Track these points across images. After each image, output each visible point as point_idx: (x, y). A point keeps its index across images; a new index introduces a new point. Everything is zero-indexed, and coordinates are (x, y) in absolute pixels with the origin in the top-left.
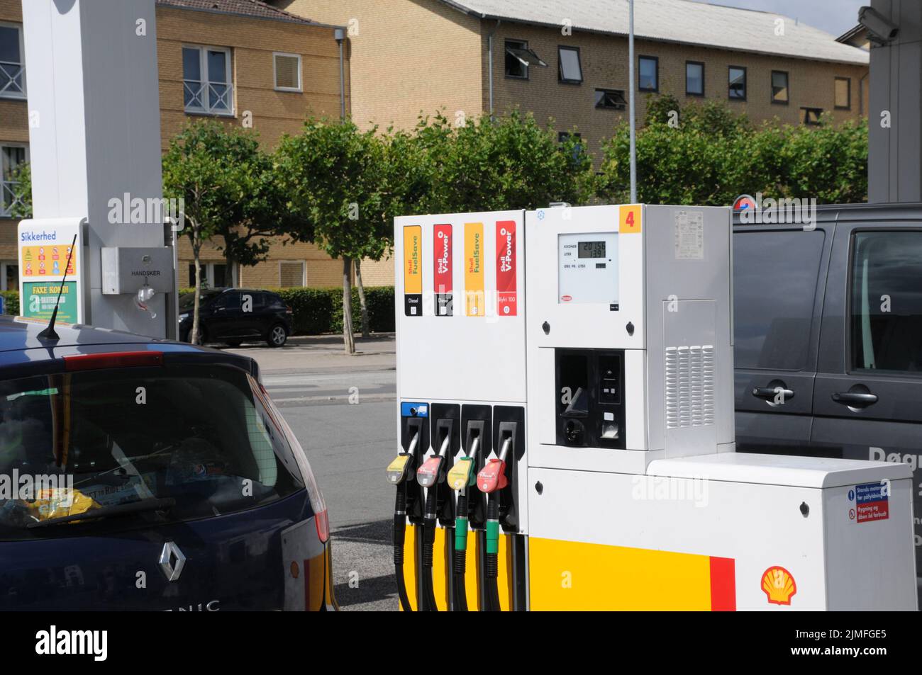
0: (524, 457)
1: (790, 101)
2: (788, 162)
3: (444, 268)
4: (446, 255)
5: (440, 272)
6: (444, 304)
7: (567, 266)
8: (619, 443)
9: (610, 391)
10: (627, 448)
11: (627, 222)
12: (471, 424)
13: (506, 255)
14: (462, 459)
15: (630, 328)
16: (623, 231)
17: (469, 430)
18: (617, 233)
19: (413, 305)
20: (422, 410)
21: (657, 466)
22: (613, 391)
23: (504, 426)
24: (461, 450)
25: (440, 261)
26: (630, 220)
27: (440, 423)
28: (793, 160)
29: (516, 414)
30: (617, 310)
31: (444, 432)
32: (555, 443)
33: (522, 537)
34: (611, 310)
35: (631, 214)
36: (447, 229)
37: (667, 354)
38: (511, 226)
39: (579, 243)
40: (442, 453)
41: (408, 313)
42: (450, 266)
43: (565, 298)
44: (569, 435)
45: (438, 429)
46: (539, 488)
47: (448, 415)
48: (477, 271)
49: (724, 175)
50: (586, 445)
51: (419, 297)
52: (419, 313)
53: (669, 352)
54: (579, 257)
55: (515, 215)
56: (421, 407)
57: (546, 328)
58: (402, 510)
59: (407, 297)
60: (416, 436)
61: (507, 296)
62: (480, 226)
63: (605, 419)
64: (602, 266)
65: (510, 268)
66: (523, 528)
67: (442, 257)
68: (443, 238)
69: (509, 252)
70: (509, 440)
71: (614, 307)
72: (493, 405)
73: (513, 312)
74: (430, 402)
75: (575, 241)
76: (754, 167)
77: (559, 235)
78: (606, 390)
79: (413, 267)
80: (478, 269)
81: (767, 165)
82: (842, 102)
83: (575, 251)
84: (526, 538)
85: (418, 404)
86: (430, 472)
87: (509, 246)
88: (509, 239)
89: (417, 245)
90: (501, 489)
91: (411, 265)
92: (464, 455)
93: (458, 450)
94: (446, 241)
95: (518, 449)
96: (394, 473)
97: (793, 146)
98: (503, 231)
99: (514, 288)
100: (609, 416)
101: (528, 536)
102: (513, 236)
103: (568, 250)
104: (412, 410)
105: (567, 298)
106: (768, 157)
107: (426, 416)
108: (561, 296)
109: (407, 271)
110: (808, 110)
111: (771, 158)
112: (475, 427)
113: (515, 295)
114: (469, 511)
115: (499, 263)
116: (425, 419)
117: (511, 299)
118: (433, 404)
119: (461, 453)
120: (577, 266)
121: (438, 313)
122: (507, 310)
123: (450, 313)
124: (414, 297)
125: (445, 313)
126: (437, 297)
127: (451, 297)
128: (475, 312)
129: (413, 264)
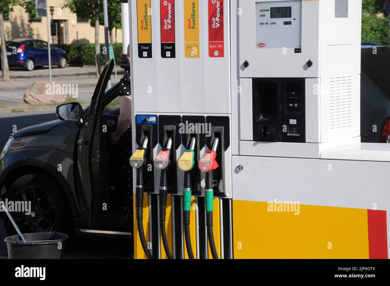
0: (230, 149)
3: (168, 25)
4: (170, 17)
5: (165, 27)
6: (169, 49)
7: (262, 24)
8: (300, 139)
9: (294, 105)
10: (306, 142)
13: (216, 16)
15: (309, 64)
18: (301, 1)
19: (145, 50)
20: (153, 119)
22: (296, 105)
23: (215, 129)
24: (182, 145)
25: (165, 20)
29: (224, 121)
30: (300, 52)
31: (169, 134)
32: (252, 140)
33: (228, 199)
34: (295, 52)
37: (330, 81)
39: (271, 8)
41: (141, 56)
42: (173, 24)
43: (260, 45)
44: (264, 134)
46: (240, 168)
47: (171, 122)
48: (193, 28)
50: (276, 140)
51: (150, 45)
52: (150, 56)
53: (331, 79)
54: (271, 17)
57: (246, 64)
59: (140, 45)
61: (217, 44)
63: (291, 123)
64: (289, 23)
65: (219, 25)
66: (228, 195)
67: (167, 18)
68: (167, 6)
69: (218, 15)
71: (298, 51)
73: (221, 54)
74: (158, 115)
75: (268, 7)
77: (257, 3)
78: (291, 105)
79: (144, 25)
80: (194, 27)
83: (268, 14)
84: (230, 201)
85: (149, 116)
86: (164, 160)
88: (218, 5)
89: (148, 10)
94: (170, 7)
96: (136, 161)
99: (222, 39)
100: (293, 122)
101: (232, 199)
102: (222, 4)
103: (263, 13)
104: (145, 120)
107: (156, 123)
109: (140, 28)
113: (223, 44)
115: (210, 22)
116: (154, 125)
117: (220, 46)
118: (160, 116)
120: (269, 23)
121: (163, 55)
122: (216, 53)
123: (173, 55)
124: (145, 45)
125: (169, 55)
126: (162, 45)
127: (173, 45)
128: (192, 55)
129: (145, 23)
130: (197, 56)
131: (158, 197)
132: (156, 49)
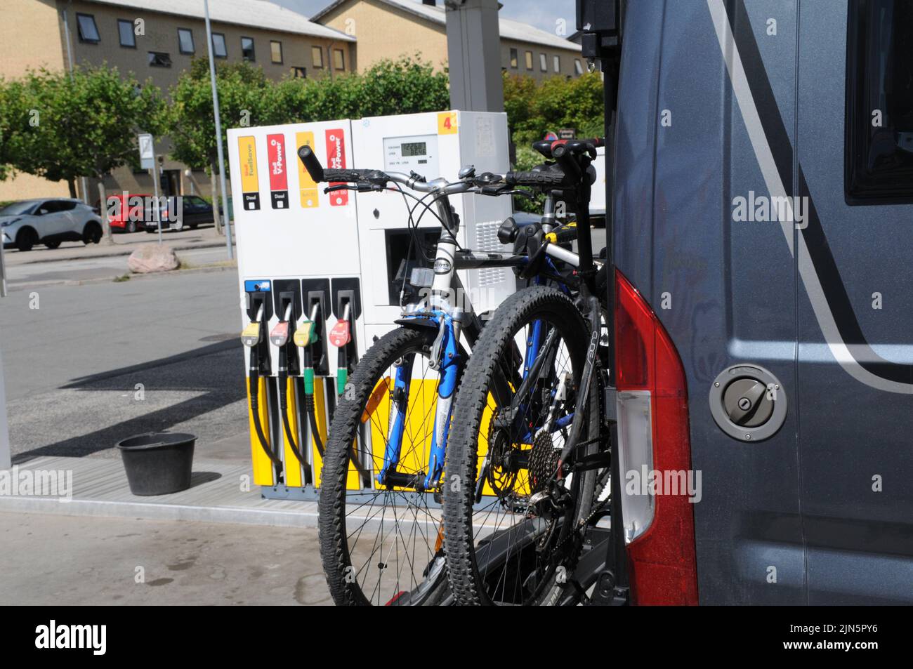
0: (361, 317)
1: (284, 62)
2: (303, 103)
4: (280, 159)
5: (275, 172)
6: (280, 198)
7: (392, 163)
11: (445, 126)
12: (311, 294)
13: (336, 156)
14: (305, 322)
16: (441, 133)
17: (310, 301)
18: (436, 135)
19: (251, 201)
20: (265, 286)
23: (342, 294)
24: (303, 314)
25: (274, 164)
26: (447, 124)
27: (283, 295)
28: (306, 102)
29: (353, 284)
31: (286, 302)
32: (388, 304)
35: (448, 120)
36: (280, 138)
37: (477, 229)
38: (339, 133)
39: (402, 145)
40: (287, 317)
41: (246, 207)
42: (284, 168)
45: (280, 300)
46: (376, 339)
47: (289, 288)
49: (260, 113)
51: (257, 195)
52: (257, 207)
53: (479, 227)
54: (403, 155)
55: (342, 124)
56: (263, 283)
57: (376, 213)
58: (255, 366)
59: (245, 195)
60: (262, 306)
62: (311, 134)
64: (425, 162)
67: (276, 161)
68: (276, 146)
69: (339, 154)
73: (346, 202)
74: (272, 279)
75: (399, 143)
76: (280, 106)
77: (384, 139)
79: (249, 171)
81: (288, 105)
82: (318, 63)
83: (399, 151)
85: (261, 281)
86: (282, 334)
87: (339, 149)
88: (338, 143)
89: (253, 152)
91: (247, 169)
92: (306, 319)
94: (279, 148)
96: (249, 338)
97: (305, 91)
98: (332, 138)
102: (342, 141)
103: (392, 151)
104: (256, 287)
106: (289, 100)
107: (269, 290)
109: (244, 174)
110: (297, 68)
111: (291, 100)
112: (315, 296)
114: (313, 363)
115: (330, 164)
116: (268, 293)
117: (343, 192)
118: (275, 281)
119: (303, 317)
120: (401, 163)
121: (275, 206)
122: (339, 201)
123: (286, 205)
124: (252, 195)
125: (282, 206)
126: (273, 194)
127: (286, 193)
128: (309, 205)
129: (249, 168)
130: (315, 205)
131: (278, 380)
132: (265, 199)
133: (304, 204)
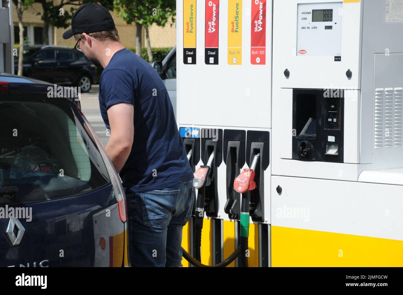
0: (269, 168)
3: (213, 28)
4: (214, 19)
5: (210, 32)
6: (212, 55)
7: (303, 28)
8: (338, 158)
9: (333, 120)
10: (344, 162)
12: (230, 144)
13: (258, 19)
15: (349, 74)
16: (346, 1)
17: (229, 149)
18: (342, 2)
19: (190, 56)
21: (366, 176)
22: (335, 120)
23: (254, 145)
24: (223, 162)
25: (209, 23)
27: (208, 142)
29: (264, 137)
30: (340, 60)
31: (211, 149)
32: (291, 158)
33: (266, 225)
34: (335, 60)
37: (376, 93)
39: (313, 10)
40: (209, 164)
41: (186, 62)
42: (217, 27)
43: (301, 52)
44: (302, 152)
45: (206, 147)
46: (279, 190)
48: (237, 31)
50: (314, 159)
51: (194, 50)
52: (194, 62)
53: (378, 92)
54: (313, 21)
57: (287, 73)
59: (185, 50)
60: (190, 152)
61: (259, 50)
63: (329, 140)
64: (330, 27)
65: (261, 29)
66: (267, 219)
67: (212, 20)
68: (212, 6)
69: (261, 17)
70: (258, 155)
71: (338, 59)
72: (246, 129)
73: (263, 62)
74: (201, 127)
75: (310, 9)
77: (298, 4)
78: (330, 120)
79: (190, 28)
83: (310, 17)
84: (269, 226)
86: (201, 178)
88: (261, 7)
89: (193, 11)
90: (251, 191)
91: (188, 26)
93: (221, 162)
94: (214, 8)
95: (264, 162)
98: (257, 1)
99: (264, 44)
100: (331, 139)
101: (271, 225)
102: (264, 5)
103: (305, 16)
105: (303, 52)
108: (299, 50)
109: (185, 31)
112: (233, 146)
113: (264, 49)
115: (253, 25)
116: (197, 140)
117: (261, 52)
120: (311, 28)
121: (207, 62)
122: (258, 60)
123: (216, 62)
124: (190, 50)
125: (213, 62)
126: (207, 50)
127: (217, 50)
128: (235, 62)
129: (190, 25)
130: (239, 62)
132: (201, 55)
133: (230, 62)
